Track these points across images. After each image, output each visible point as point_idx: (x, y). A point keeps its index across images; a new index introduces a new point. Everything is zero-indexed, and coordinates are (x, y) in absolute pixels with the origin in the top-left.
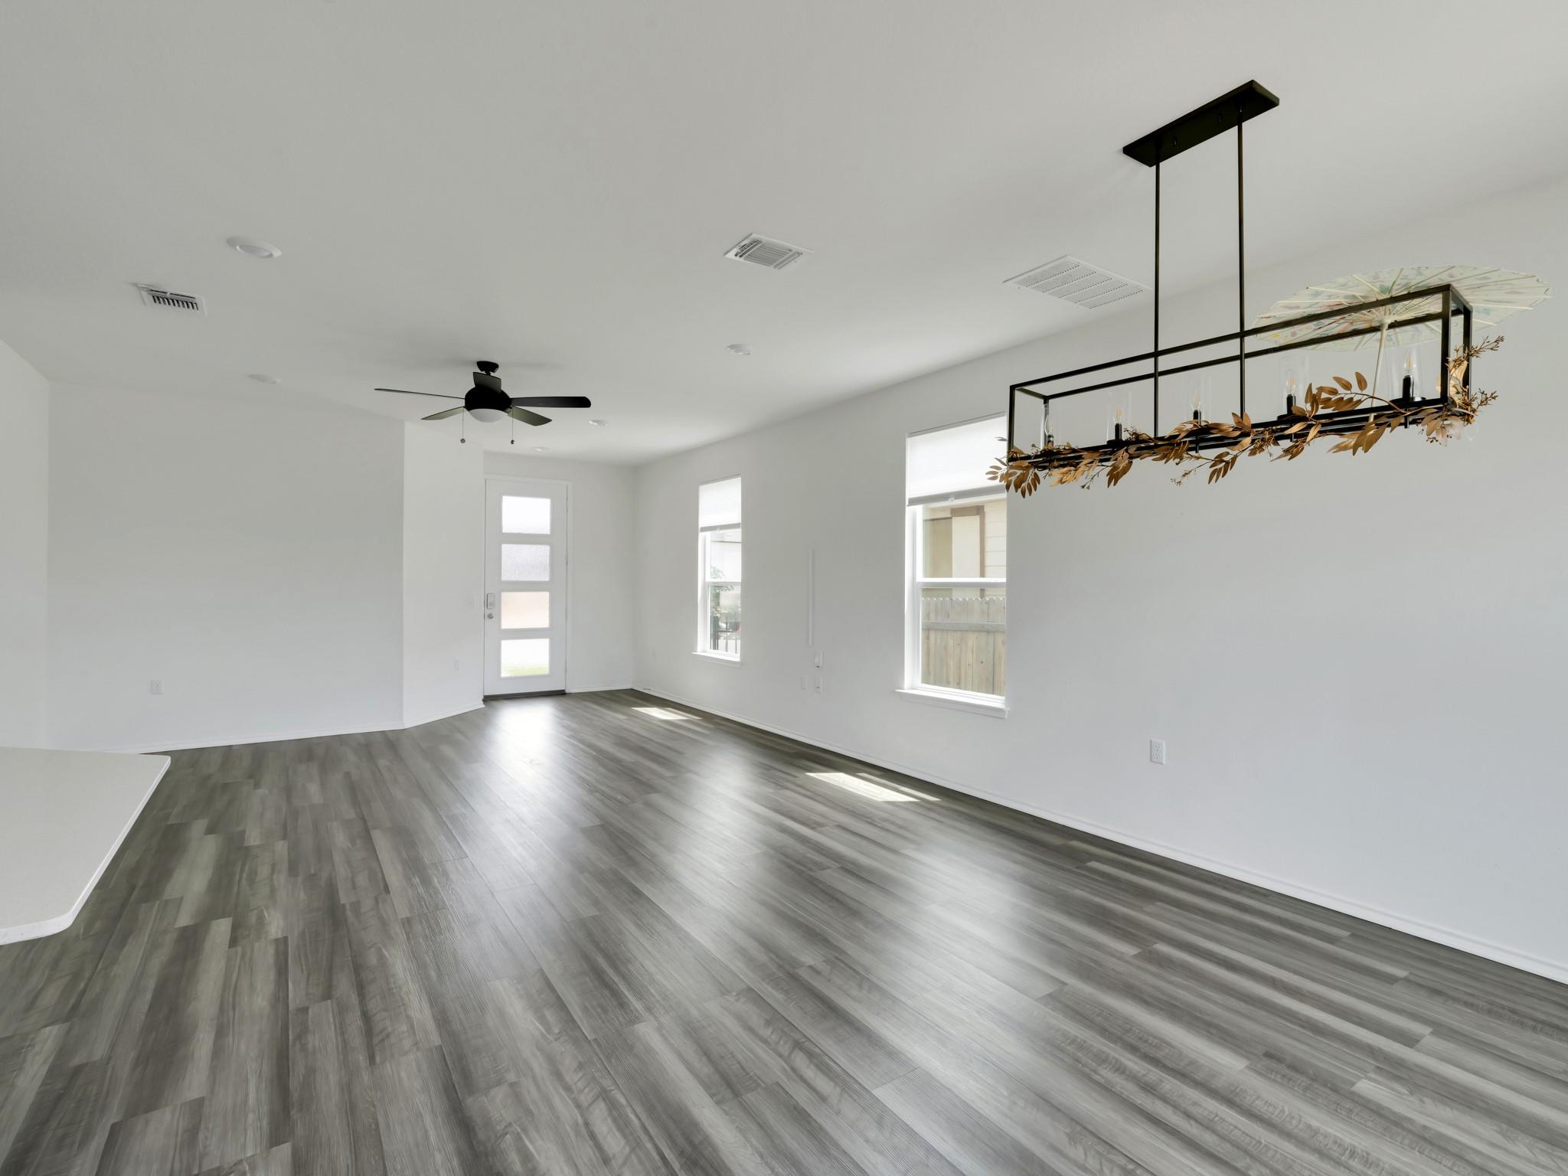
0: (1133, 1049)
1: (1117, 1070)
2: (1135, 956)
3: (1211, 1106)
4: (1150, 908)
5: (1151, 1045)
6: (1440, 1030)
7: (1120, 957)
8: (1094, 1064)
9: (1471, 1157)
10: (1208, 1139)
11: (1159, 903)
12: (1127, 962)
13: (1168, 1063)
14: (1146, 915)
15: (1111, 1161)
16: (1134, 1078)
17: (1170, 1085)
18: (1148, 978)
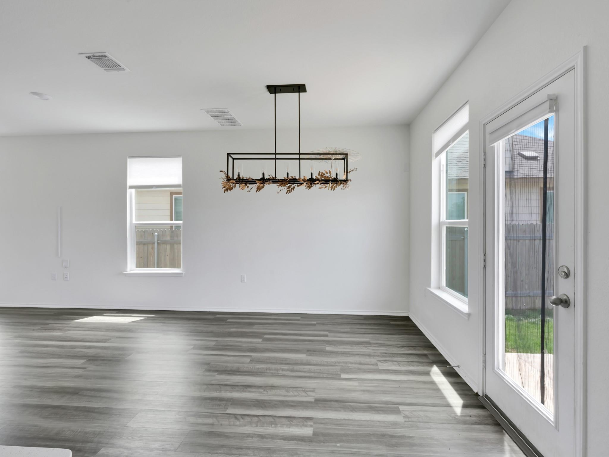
0: (282, 364)
1: (282, 370)
2: (262, 341)
3: (307, 367)
4: (254, 327)
5: (284, 361)
6: (330, 331)
7: (258, 343)
8: (277, 372)
9: (351, 353)
10: (312, 374)
11: (256, 325)
12: (261, 343)
13: (291, 363)
14: (255, 329)
15: (299, 391)
16: (287, 370)
17: (296, 367)
18: (269, 345)
